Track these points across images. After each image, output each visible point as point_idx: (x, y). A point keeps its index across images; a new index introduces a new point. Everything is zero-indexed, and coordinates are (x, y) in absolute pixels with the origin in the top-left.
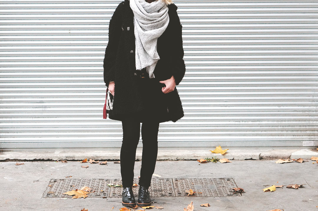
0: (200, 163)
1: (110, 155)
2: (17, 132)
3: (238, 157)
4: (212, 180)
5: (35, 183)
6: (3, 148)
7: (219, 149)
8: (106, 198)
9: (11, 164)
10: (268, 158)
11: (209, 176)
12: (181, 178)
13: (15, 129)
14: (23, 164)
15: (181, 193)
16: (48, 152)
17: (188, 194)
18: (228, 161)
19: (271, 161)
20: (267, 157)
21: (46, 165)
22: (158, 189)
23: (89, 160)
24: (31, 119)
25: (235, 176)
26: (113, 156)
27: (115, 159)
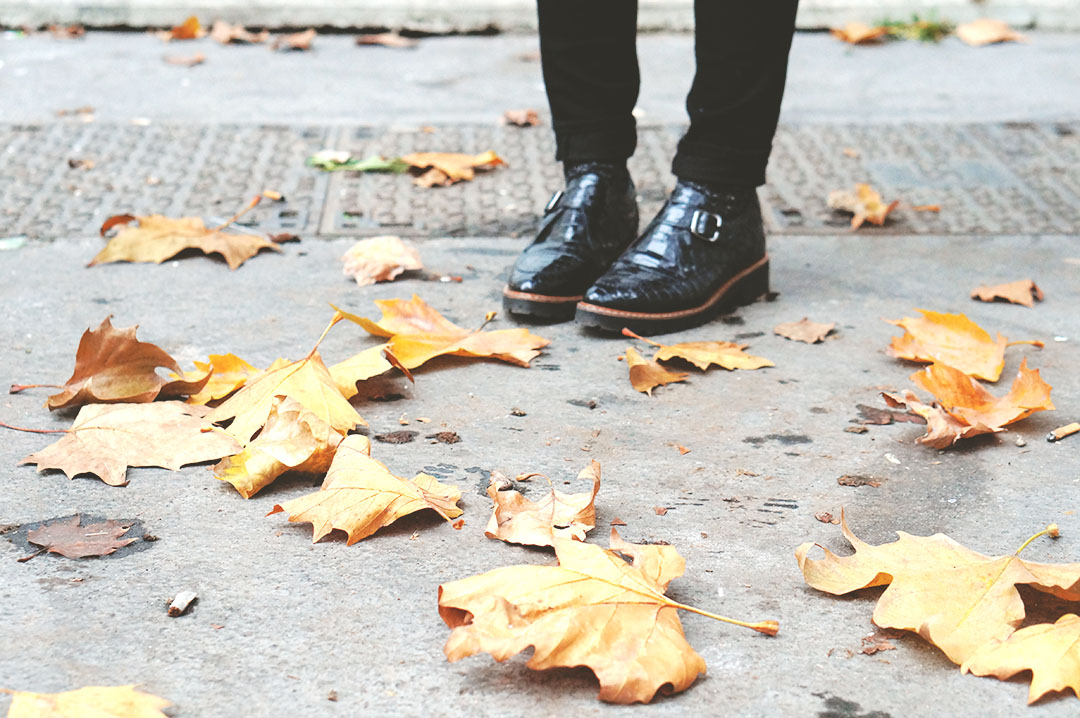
0: (846, 47)
3: (1062, 10)
4: (963, 131)
8: (296, 240)
11: (929, 110)
17: (853, 215)
18: (1007, 35)
27: (361, 24)
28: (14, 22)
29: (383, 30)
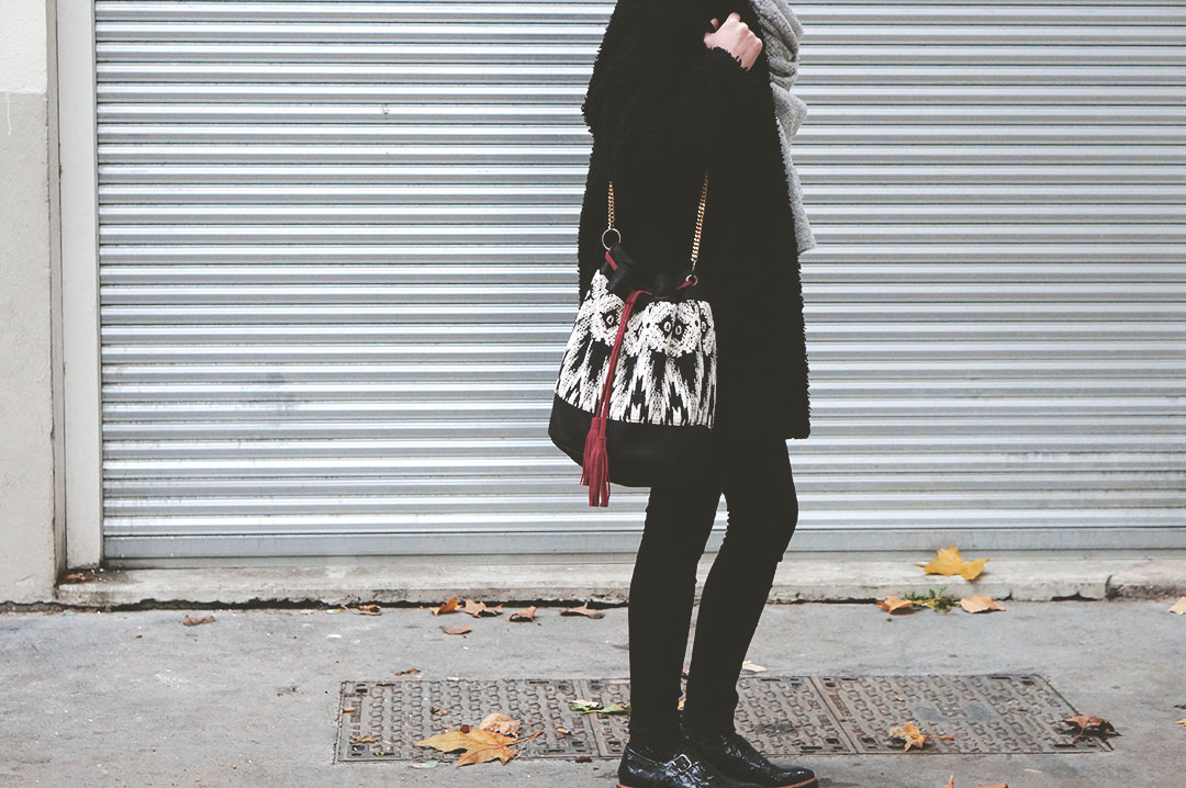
0: (888, 615)
1: (544, 583)
2: (181, 493)
3: (1027, 588)
4: (966, 682)
5: (286, 697)
6: (126, 558)
7: (948, 557)
8: (589, 760)
9: (163, 622)
10: (1139, 594)
11: (945, 666)
12: (842, 675)
13: (173, 484)
14: (213, 620)
15: (872, 736)
16: (298, 574)
17: (905, 742)
18: (992, 606)
19: (1152, 604)
20: (1136, 588)
21: (305, 625)
22: (774, 721)
23: (463, 604)
24: (234, 445)
25: (1045, 668)
26: (554, 587)
27: (561, 600)
28: (331, 602)
29: (578, 604)
